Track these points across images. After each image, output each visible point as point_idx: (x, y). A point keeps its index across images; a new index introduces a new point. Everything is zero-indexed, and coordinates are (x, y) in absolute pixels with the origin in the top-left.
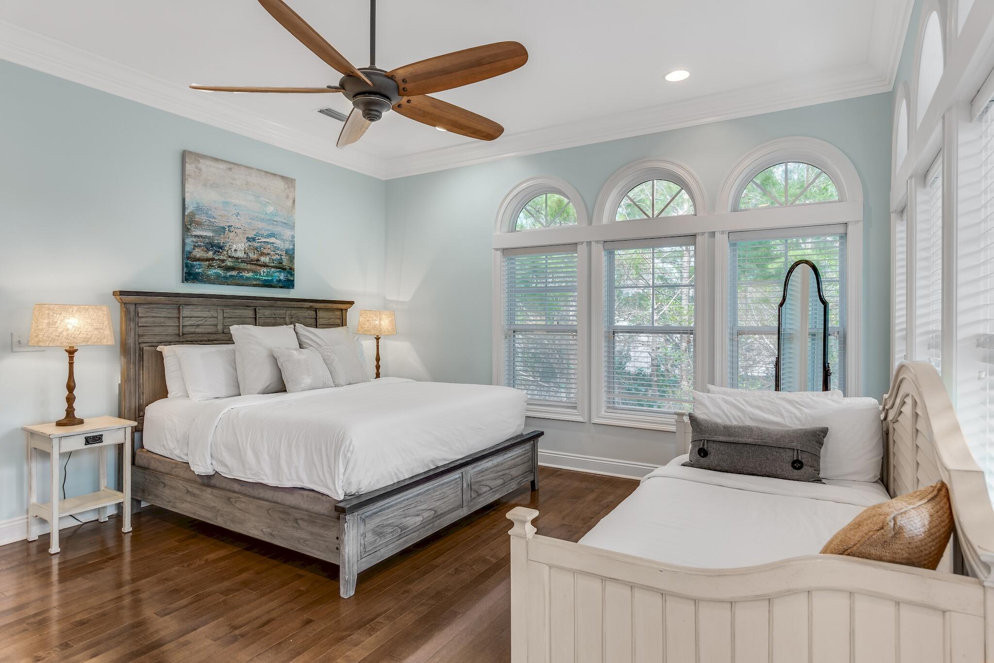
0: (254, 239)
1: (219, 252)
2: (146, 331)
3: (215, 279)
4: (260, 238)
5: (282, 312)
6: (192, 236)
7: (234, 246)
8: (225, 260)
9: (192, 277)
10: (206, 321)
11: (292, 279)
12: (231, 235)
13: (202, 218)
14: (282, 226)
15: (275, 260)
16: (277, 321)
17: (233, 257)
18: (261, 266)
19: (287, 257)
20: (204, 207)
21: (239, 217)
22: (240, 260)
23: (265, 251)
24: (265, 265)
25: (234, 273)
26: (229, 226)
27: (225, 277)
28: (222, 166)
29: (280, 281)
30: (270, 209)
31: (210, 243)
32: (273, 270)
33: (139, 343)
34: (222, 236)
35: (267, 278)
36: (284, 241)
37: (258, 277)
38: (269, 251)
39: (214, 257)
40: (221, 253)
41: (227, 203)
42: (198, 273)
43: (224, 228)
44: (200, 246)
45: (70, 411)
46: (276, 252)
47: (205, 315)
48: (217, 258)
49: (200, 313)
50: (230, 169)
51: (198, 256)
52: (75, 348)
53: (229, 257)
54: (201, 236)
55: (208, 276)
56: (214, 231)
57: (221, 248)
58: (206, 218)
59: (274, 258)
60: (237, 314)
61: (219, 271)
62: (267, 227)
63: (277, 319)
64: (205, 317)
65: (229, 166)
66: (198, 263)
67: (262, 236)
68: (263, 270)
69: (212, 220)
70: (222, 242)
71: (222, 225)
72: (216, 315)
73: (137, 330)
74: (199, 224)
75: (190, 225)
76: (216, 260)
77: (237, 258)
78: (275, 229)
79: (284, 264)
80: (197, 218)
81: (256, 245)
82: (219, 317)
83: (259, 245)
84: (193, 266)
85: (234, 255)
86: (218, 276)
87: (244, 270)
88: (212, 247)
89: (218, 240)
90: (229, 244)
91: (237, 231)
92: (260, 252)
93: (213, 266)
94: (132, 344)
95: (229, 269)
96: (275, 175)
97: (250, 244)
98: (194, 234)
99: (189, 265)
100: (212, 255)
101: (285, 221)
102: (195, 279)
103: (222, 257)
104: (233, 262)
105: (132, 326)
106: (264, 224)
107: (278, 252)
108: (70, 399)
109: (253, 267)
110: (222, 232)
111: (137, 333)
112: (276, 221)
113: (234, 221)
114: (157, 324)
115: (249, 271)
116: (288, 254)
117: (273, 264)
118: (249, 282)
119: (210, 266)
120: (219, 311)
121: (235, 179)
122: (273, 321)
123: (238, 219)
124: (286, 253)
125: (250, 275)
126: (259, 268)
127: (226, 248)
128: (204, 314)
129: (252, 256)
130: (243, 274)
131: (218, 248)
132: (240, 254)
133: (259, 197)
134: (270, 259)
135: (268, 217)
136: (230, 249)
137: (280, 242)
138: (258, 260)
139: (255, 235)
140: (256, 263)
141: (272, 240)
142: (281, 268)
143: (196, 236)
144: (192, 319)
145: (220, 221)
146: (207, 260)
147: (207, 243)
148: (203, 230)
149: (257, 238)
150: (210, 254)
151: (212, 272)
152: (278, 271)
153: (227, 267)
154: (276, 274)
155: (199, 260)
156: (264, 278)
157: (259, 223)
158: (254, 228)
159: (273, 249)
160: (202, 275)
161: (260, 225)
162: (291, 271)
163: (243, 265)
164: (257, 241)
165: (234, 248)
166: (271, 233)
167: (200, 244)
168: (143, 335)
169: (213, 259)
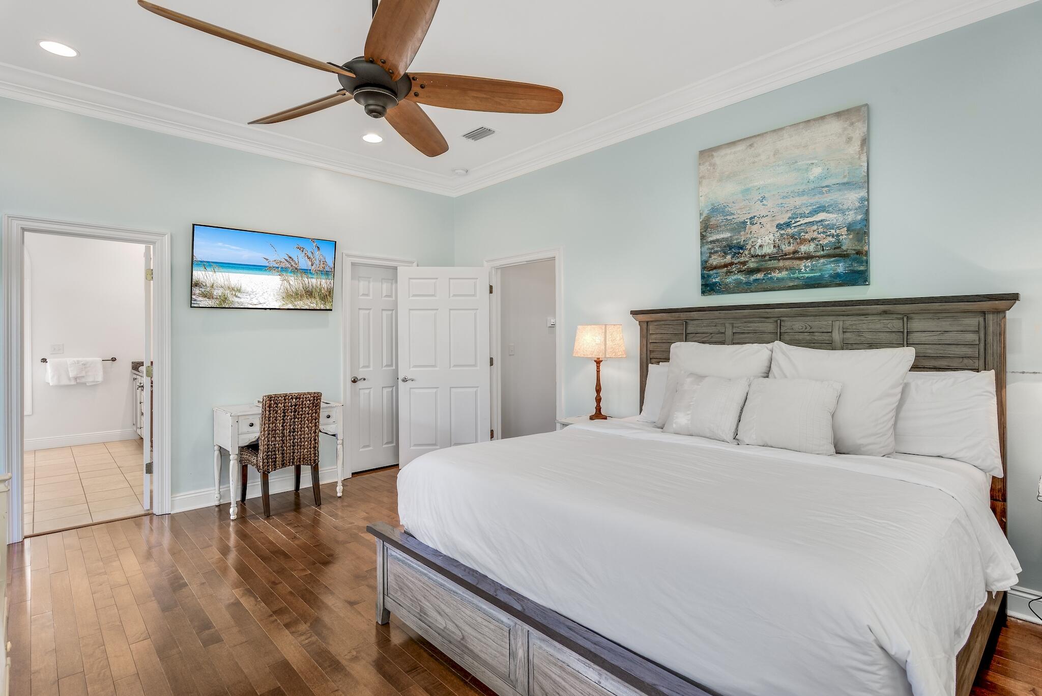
0: (788, 225)
1: (739, 253)
2: (656, 347)
3: (734, 287)
4: (798, 220)
5: (825, 323)
6: (707, 242)
7: (759, 241)
8: (747, 262)
9: (708, 288)
10: (712, 337)
11: (862, 268)
12: (755, 228)
13: (718, 219)
14: (840, 190)
15: (827, 245)
16: (816, 338)
17: (757, 256)
18: (800, 259)
19: (851, 237)
20: (720, 206)
21: (765, 202)
22: (767, 258)
23: (807, 236)
24: (809, 257)
25: (759, 276)
26: (751, 218)
27: (748, 283)
28: (740, 148)
29: (837, 275)
30: (817, 171)
31: (728, 246)
32: (822, 261)
33: (651, 359)
34: (742, 233)
35: (813, 275)
36: (843, 213)
37: (796, 275)
38: (815, 235)
39: (733, 261)
40: (742, 254)
41: (748, 190)
42: (715, 283)
43: (744, 223)
44: (716, 252)
45: (598, 409)
46: (829, 233)
47: (711, 331)
48: (736, 261)
49: (705, 328)
50: (751, 145)
51: (715, 263)
52: (601, 359)
53: (753, 256)
54: (717, 240)
55: (726, 285)
56: (732, 230)
57: (741, 248)
58: (722, 218)
59: (825, 242)
60: (751, 329)
61: (739, 277)
62: (810, 201)
63: (816, 334)
64: (711, 333)
65: (748, 143)
66: (715, 271)
67: (803, 216)
68: (803, 265)
69: (729, 218)
70: (743, 240)
71: (742, 220)
72: (723, 331)
73: (649, 346)
74: (716, 228)
75: (705, 231)
76: (736, 264)
77: (764, 256)
78: (825, 199)
79: (844, 247)
80: (713, 221)
81: (792, 231)
82: (727, 333)
83: (796, 230)
84: (709, 276)
85: (759, 252)
86: (739, 283)
87: (774, 269)
88: (730, 249)
89: (738, 239)
90: (752, 240)
91: (762, 220)
92: (798, 240)
93: (732, 272)
94: (644, 359)
95: (752, 271)
96: (823, 118)
97: (782, 232)
98: (709, 240)
99: (706, 276)
100: (730, 259)
101: (845, 180)
102: (712, 290)
103: (742, 259)
104: (757, 262)
105: (644, 343)
106: (805, 197)
107: (833, 231)
108: (598, 400)
109: (788, 263)
110: (742, 228)
111: (648, 349)
112: (827, 186)
113: (758, 209)
114: (664, 341)
115: (780, 269)
116: (853, 230)
117: (822, 253)
118: (782, 285)
119: (729, 273)
120: (727, 325)
121: (758, 155)
122: (808, 338)
123: (763, 205)
124: (848, 231)
125: (784, 274)
126: (798, 262)
127: (748, 247)
128: (709, 329)
129: (787, 248)
130: (773, 274)
131: (736, 248)
132: (768, 250)
133: (796, 162)
134: (817, 245)
135: (812, 186)
136: (752, 246)
137: (836, 216)
138: (795, 252)
139: (789, 218)
140: (796, 256)
141: (821, 216)
142: (837, 254)
143: (711, 242)
144: (697, 335)
145: (738, 216)
146: (725, 266)
147: (725, 247)
148: (719, 232)
149: (793, 222)
150: (729, 258)
151: (731, 279)
152: (834, 261)
153: (749, 270)
154: (829, 266)
155: (715, 268)
156: (807, 275)
157: (797, 199)
158: (788, 209)
159: (821, 230)
160: (720, 285)
161: (798, 201)
162: (861, 256)
163: (773, 263)
164: (794, 225)
165: (758, 244)
166: (818, 207)
167: (716, 249)
168: (653, 351)
169: (731, 264)
